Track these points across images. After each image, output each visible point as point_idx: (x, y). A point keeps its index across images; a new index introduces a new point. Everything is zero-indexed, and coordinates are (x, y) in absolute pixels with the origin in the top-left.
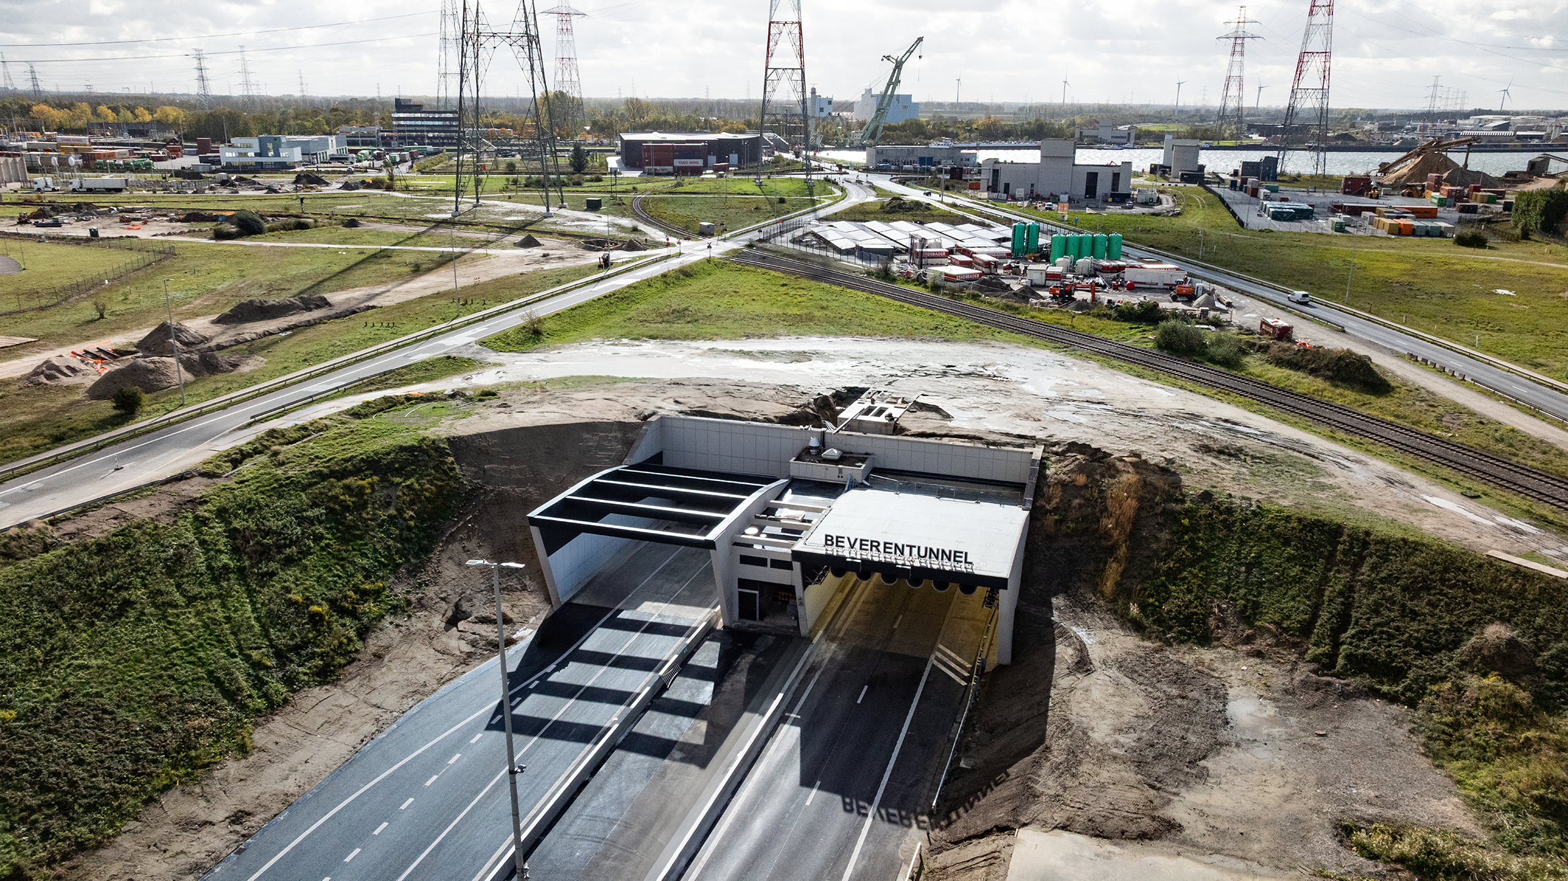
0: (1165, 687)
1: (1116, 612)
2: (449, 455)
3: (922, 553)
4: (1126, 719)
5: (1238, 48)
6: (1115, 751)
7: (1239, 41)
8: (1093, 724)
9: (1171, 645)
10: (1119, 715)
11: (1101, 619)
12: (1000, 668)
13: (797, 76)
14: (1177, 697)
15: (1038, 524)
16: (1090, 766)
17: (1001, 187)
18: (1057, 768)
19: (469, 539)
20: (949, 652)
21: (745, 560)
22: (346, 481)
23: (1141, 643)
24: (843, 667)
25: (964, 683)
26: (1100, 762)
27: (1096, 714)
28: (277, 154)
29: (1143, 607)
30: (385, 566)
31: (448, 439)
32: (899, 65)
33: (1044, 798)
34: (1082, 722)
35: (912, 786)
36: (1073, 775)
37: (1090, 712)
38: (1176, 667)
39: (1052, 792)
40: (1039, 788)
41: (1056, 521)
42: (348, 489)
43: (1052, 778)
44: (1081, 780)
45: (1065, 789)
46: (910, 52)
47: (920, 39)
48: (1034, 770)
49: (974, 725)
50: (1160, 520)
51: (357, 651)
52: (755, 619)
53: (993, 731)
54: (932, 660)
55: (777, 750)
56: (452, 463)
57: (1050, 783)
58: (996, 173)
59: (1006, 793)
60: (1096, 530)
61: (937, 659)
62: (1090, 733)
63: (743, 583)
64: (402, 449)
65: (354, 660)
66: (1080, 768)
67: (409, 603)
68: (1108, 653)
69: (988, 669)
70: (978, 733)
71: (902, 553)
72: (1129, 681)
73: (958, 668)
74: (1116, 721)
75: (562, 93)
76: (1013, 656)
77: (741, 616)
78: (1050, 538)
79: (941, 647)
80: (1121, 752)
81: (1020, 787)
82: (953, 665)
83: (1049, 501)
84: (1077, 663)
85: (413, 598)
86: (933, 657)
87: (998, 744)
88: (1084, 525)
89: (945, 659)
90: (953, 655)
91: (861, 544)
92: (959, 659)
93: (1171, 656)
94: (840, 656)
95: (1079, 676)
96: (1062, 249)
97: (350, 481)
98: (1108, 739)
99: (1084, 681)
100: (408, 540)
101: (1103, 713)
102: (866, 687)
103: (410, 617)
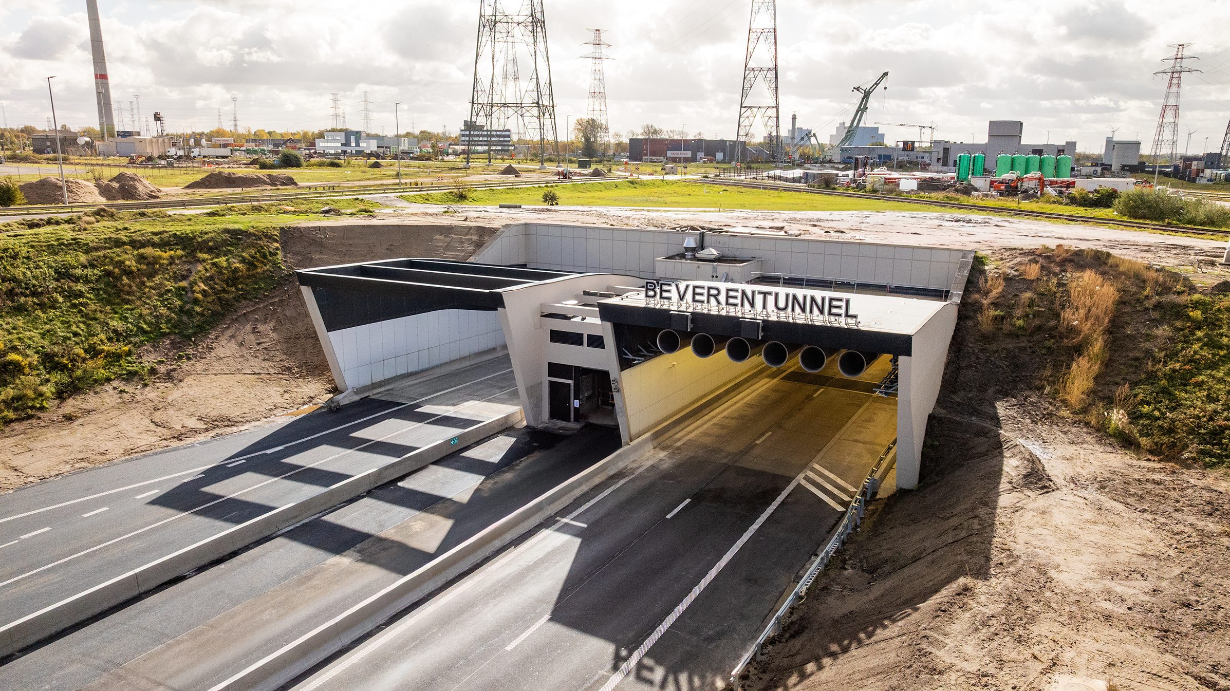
0: (1192, 519)
1: (1087, 424)
2: (277, 241)
3: (782, 304)
4: (1123, 557)
5: (1175, 81)
6: (1108, 606)
7: (1176, 75)
8: (1058, 559)
9: (1188, 467)
10: (1109, 551)
11: (1065, 433)
12: (901, 494)
13: (771, 75)
14: (1220, 535)
15: (970, 323)
16: (1056, 627)
17: (951, 162)
18: (984, 624)
19: (265, 321)
20: (827, 473)
21: (558, 337)
22: (142, 251)
23: (1135, 462)
24: (666, 476)
25: (840, 509)
26: (1077, 620)
27: (1063, 546)
28: (358, 145)
29: (1134, 417)
30: (144, 332)
31: (282, 229)
32: (867, 95)
33: (953, 676)
34: (1037, 555)
35: (710, 639)
36: (1019, 640)
37: (1051, 542)
38: (1206, 495)
39: (973, 667)
40: (943, 656)
41: (995, 318)
42: (141, 258)
43: (974, 640)
44: (1036, 650)
45: (1001, 663)
46: (877, 84)
47: (886, 74)
48: (936, 623)
49: (844, 562)
50: (1155, 315)
51: (42, 409)
52: (568, 420)
53: (873, 571)
54: (800, 479)
55: (508, 564)
56: (277, 249)
57: (969, 649)
58: (946, 151)
59: (874, 662)
60: (1054, 328)
61: (807, 479)
62: (1052, 573)
63: (555, 369)
64: (227, 231)
65: (30, 417)
66: (1035, 629)
67: (153, 371)
68: (1079, 470)
69: (882, 494)
70: (849, 572)
71: (752, 305)
72: (1121, 507)
73: (836, 491)
74: (1103, 559)
75: (593, 120)
76: (922, 476)
77: (553, 415)
78: (986, 338)
79: (817, 466)
80: (1121, 610)
81: (906, 653)
82: (829, 487)
83: (986, 294)
84: (1025, 476)
85: (162, 369)
86: (802, 476)
87: (878, 589)
88: (1037, 322)
89: (819, 480)
90: (832, 476)
91: (694, 294)
92: (839, 481)
93: (1192, 481)
94: (666, 466)
95: (1029, 493)
96: (1009, 166)
97: (149, 251)
98: (1089, 585)
99: (1034, 500)
100: (189, 313)
101: (1075, 545)
102: (688, 500)
103: (146, 385)
